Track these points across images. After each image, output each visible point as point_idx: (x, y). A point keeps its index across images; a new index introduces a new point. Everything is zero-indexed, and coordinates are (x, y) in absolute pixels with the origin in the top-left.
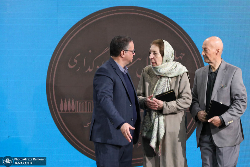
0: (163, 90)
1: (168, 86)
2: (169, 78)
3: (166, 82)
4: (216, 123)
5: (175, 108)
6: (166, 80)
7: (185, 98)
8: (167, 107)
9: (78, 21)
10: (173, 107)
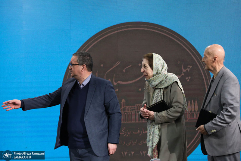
0: (157, 101)
1: (161, 97)
2: (161, 89)
3: (159, 93)
4: (202, 131)
5: (166, 118)
6: (158, 92)
7: (175, 107)
8: (158, 117)
9: (90, 37)
10: (163, 116)
